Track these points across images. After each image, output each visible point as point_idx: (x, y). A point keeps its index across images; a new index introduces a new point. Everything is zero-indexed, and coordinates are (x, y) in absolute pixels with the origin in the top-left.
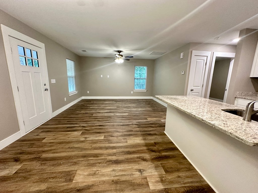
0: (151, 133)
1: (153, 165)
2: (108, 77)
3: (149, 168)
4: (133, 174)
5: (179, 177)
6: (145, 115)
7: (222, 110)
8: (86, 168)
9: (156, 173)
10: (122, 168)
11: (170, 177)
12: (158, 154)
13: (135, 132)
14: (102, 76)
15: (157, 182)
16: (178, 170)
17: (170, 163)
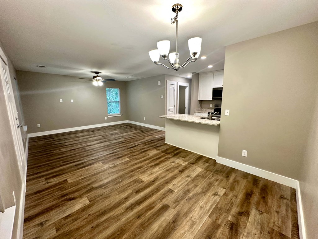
0: (158, 145)
1: (176, 158)
2: (72, 102)
3: (176, 160)
4: (171, 165)
5: (190, 157)
6: (140, 137)
7: (200, 118)
8: (142, 174)
9: (180, 160)
10: (163, 165)
11: (187, 159)
12: (173, 153)
13: (146, 148)
14: (61, 101)
15: (184, 162)
16: (188, 155)
17: (182, 154)
